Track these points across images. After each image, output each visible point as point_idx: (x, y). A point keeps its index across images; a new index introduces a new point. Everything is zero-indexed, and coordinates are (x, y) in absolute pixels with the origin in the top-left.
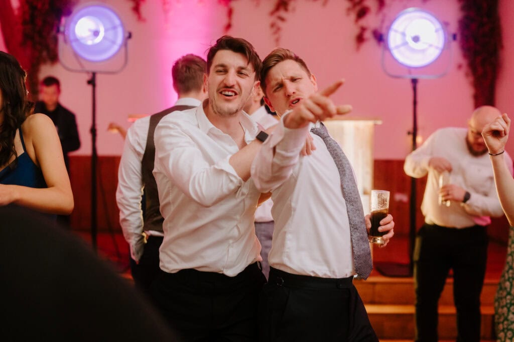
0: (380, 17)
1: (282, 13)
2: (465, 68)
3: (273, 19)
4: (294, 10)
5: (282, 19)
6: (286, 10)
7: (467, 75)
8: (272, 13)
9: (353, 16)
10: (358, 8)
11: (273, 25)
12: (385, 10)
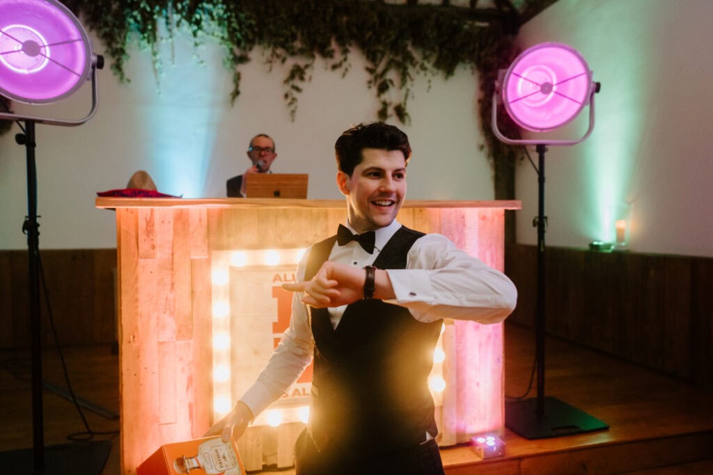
0: (404, 91)
1: (297, 82)
2: (486, 149)
3: (287, 88)
4: (310, 78)
5: (298, 89)
6: (302, 79)
7: (489, 157)
8: (286, 81)
9: (374, 90)
10: (379, 81)
11: (286, 96)
12: (409, 84)
